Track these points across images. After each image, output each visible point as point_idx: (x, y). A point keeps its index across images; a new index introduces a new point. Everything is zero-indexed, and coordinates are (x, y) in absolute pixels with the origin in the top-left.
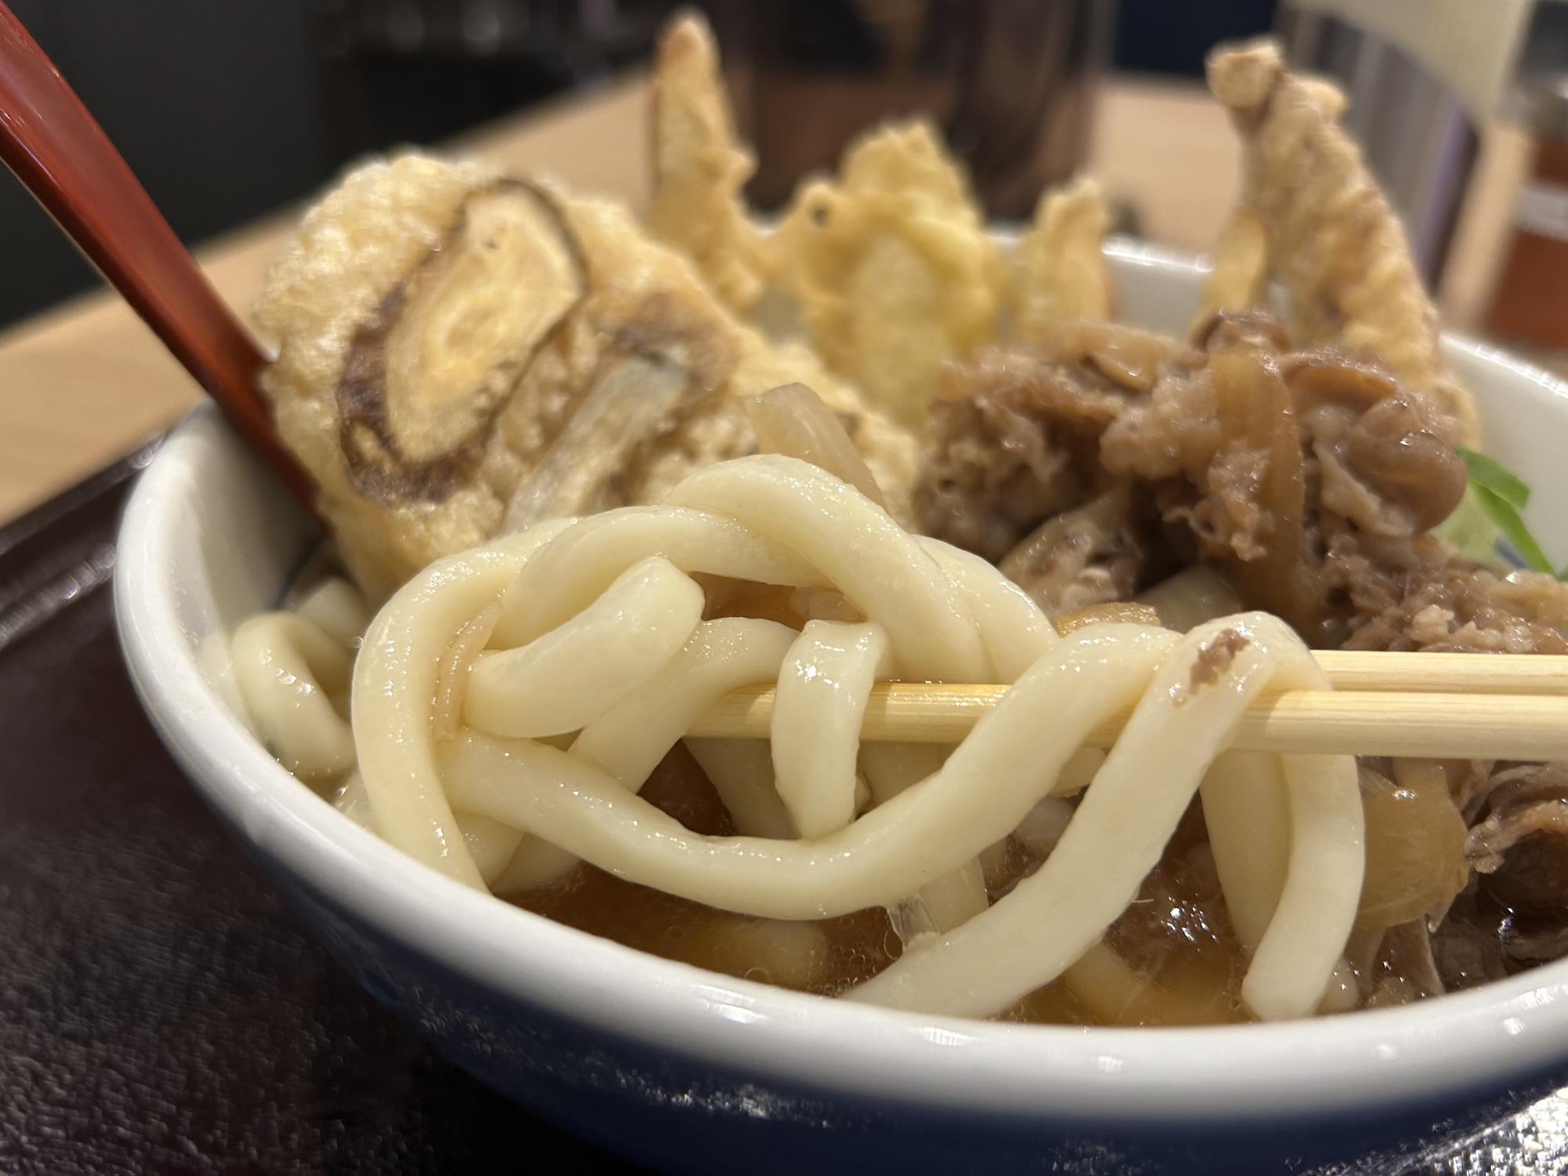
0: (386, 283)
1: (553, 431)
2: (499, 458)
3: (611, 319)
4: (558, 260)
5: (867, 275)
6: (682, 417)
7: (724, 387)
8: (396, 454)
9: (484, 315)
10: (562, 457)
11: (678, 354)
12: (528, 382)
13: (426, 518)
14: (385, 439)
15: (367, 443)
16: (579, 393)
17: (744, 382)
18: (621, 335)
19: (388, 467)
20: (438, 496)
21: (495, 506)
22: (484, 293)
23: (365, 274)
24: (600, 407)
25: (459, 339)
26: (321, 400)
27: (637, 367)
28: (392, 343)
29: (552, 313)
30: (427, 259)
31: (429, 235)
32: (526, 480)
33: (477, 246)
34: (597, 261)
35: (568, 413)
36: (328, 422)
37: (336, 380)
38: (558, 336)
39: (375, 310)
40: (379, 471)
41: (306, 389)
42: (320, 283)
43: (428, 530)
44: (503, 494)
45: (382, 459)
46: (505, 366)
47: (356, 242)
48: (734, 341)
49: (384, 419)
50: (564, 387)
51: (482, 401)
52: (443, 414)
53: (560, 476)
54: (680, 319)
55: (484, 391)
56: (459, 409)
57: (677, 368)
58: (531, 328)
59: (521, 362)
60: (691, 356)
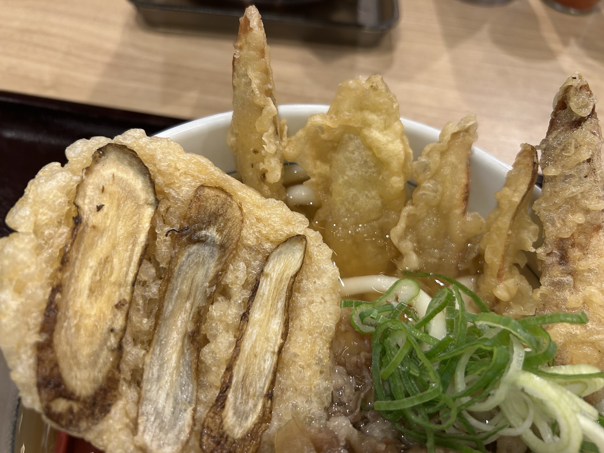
2: (131, 355)
6: (218, 277)
8: (77, 400)
11: (212, 233)
14: (69, 395)
15: (61, 405)
19: (76, 409)
25: (95, 289)
27: (194, 248)
28: (56, 341)
32: (148, 360)
35: (163, 294)
40: (72, 413)
44: (137, 381)
45: (71, 406)
49: (65, 390)
51: (113, 341)
55: (112, 330)
56: (101, 349)
57: (213, 243)
58: (131, 258)
59: (127, 298)
60: (220, 231)
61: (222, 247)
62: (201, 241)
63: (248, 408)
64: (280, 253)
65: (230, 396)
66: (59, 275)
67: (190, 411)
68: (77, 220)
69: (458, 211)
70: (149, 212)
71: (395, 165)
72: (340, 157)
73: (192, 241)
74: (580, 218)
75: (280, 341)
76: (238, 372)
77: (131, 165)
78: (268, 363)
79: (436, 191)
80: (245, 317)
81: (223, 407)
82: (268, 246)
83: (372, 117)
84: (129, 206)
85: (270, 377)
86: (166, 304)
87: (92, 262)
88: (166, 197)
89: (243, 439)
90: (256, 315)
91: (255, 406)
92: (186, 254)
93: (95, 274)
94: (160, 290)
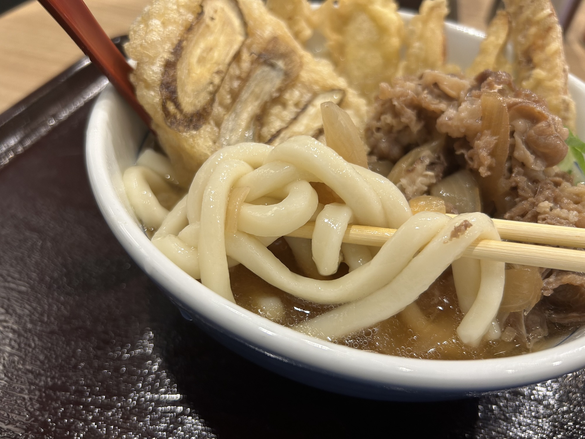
0: (175, 42)
1: (235, 96)
2: (217, 110)
3: (256, 48)
4: (236, 22)
5: (351, 28)
6: (281, 90)
7: (297, 77)
8: (181, 111)
9: (210, 49)
10: (239, 107)
11: (280, 64)
12: (227, 78)
13: (192, 136)
14: (177, 105)
15: (171, 108)
16: (245, 79)
17: (305, 75)
18: (260, 56)
19: (179, 116)
20: (196, 128)
21: (216, 129)
22: (210, 39)
23: (168, 38)
24: (252, 85)
25: (202, 60)
26: (154, 91)
27: (266, 69)
28: (179, 67)
29: (235, 47)
30: (189, 29)
31: (190, 17)
32: (226, 117)
33: (208, 20)
34: (251, 23)
35: (241, 88)
36: (157, 100)
37: (159, 83)
38: (237, 57)
39: (172, 53)
40: (175, 117)
41: (148, 86)
42: (153, 44)
43: (194, 141)
44: (218, 124)
45: (176, 113)
46: (218, 72)
47: (164, 24)
48: (301, 57)
49: (176, 98)
50: (239, 78)
51: (211, 88)
52: (198, 93)
53: (238, 115)
54: (282, 49)
55: (212, 82)
56: (204, 89)
57: (281, 70)
58: (227, 54)
59: (224, 70)
60: (286, 64)
61: (287, 74)
62: (273, 66)
66: (185, 36)
68: (200, 15)
70: (240, 38)
73: (266, 64)
84: (229, 30)
86: (243, 93)
87: (203, 44)
88: (253, 35)
92: (261, 70)
94: (239, 86)
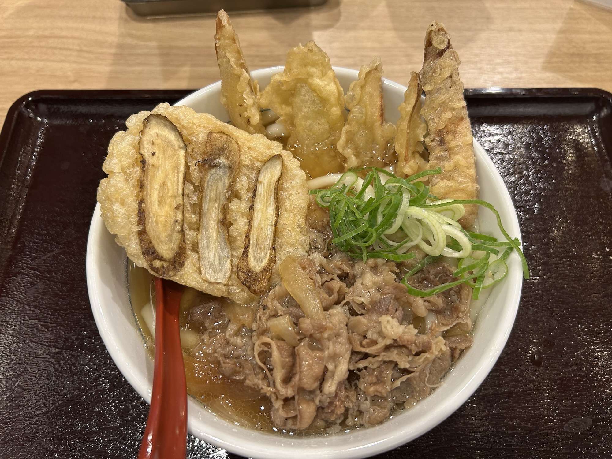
2: (189, 236)
6: (231, 187)
7: (240, 162)
8: (165, 260)
9: (164, 184)
11: (222, 160)
14: (161, 259)
15: (157, 264)
16: (200, 189)
17: (246, 159)
18: (204, 161)
19: (165, 265)
20: (182, 265)
21: (195, 256)
22: (160, 176)
25: (161, 202)
27: (213, 171)
30: (141, 184)
32: (199, 237)
33: (150, 160)
34: (184, 132)
35: (200, 199)
38: (187, 175)
39: (138, 223)
40: (163, 268)
44: (196, 249)
45: (162, 264)
46: (177, 208)
49: (158, 254)
51: (178, 227)
55: (176, 221)
56: (172, 233)
57: (224, 166)
58: (178, 181)
59: (181, 203)
60: (227, 158)
61: (230, 168)
62: (217, 166)
63: (262, 256)
64: (267, 168)
65: (250, 250)
66: (141, 194)
67: (229, 261)
68: (143, 162)
69: (378, 124)
70: (182, 153)
71: (333, 100)
72: (297, 100)
73: (212, 167)
74: (449, 115)
75: (275, 218)
76: (253, 237)
77: (165, 126)
78: (270, 231)
79: (361, 113)
80: (252, 208)
81: (247, 256)
82: (258, 164)
83: (313, 70)
84: (169, 151)
85: (272, 238)
86: (203, 205)
87: (156, 186)
88: (190, 142)
89: (262, 272)
90: (258, 206)
91: (266, 254)
92: (210, 175)
93: (159, 193)
94: (198, 198)
